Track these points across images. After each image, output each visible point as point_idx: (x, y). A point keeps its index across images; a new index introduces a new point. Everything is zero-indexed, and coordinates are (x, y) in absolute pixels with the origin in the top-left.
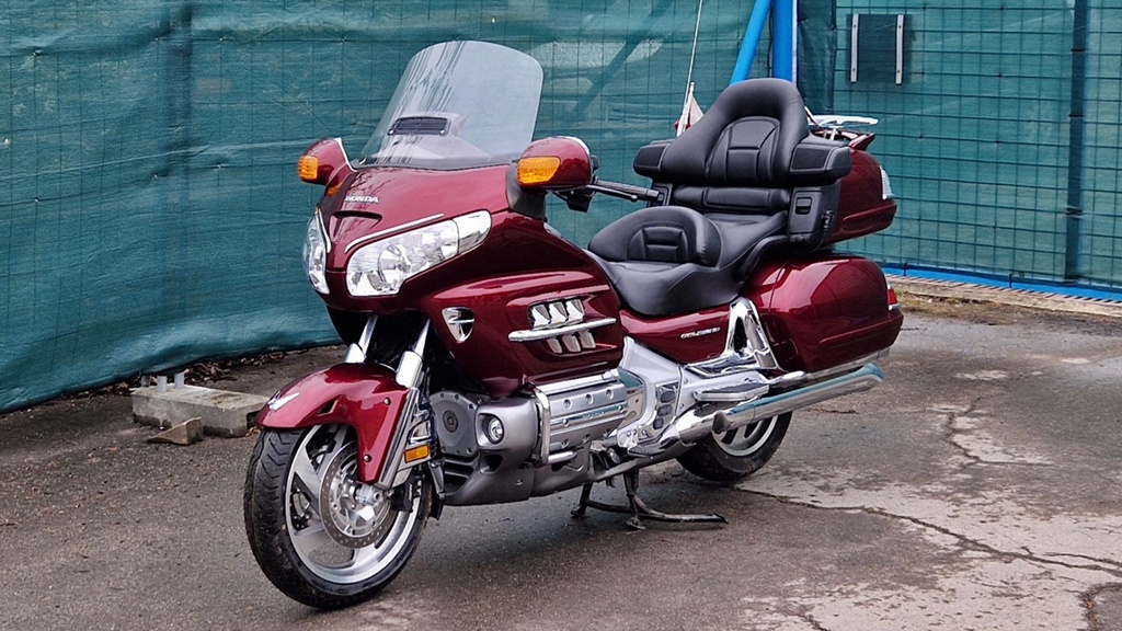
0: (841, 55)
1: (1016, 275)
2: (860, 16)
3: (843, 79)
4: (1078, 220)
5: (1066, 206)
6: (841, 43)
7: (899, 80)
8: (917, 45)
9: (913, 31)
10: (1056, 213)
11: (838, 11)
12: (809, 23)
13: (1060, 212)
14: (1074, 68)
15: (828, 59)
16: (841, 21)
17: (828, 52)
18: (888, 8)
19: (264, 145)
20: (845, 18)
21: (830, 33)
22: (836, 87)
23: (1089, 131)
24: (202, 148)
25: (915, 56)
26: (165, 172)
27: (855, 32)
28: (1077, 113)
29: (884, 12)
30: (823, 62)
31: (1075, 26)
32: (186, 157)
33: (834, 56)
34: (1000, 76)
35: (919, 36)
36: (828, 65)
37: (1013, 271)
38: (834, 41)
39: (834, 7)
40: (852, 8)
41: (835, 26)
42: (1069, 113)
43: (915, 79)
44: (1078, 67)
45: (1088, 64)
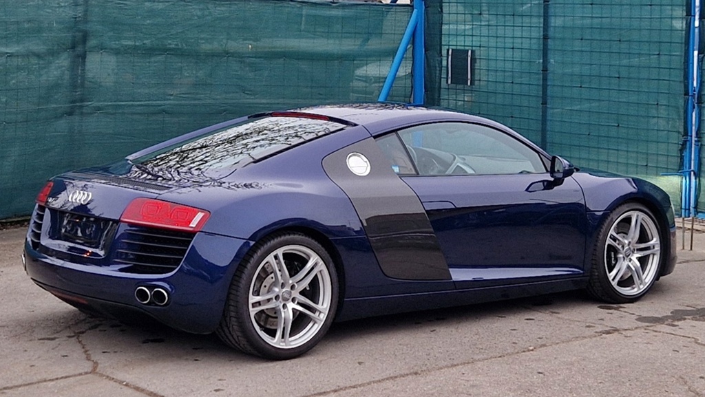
0: (444, 71)
2: (452, 50)
3: (445, 81)
6: (444, 63)
7: (469, 84)
8: (477, 65)
9: (475, 59)
11: (443, 48)
12: (430, 53)
14: (543, 79)
15: (438, 72)
16: (444, 52)
17: (438, 69)
18: (464, 46)
19: (123, 103)
20: (446, 51)
21: (439, 59)
22: (442, 86)
23: (550, 112)
24: (90, 103)
25: (477, 72)
26: (70, 114)
27: (450, 58)
28: (544, 103)
29: (462, 48)
30: (435, 73)
32: (81, 107)
33: (441, 71)
34: (512, 83)
35: (478, 61)
36: (438, 75)
38: (441, 62)
39: (441, 45)
40: (449, 45)
41: (441, 55)
42: (541, 103)
43: (476, 83)
44: (545, 79)
45: (549, 78)
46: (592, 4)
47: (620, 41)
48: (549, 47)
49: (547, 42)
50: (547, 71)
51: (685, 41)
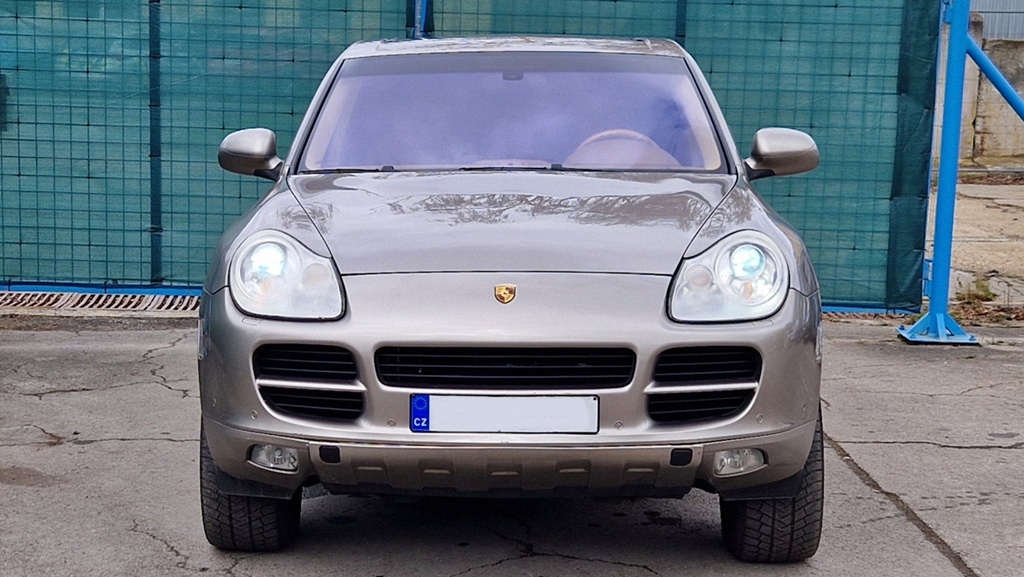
1: (110, 282)
4: (160, 236)
5: (149, 226)
10: (141, 231)
13: (145, 231)
14: (152, 119)
23: (165, 168)
28: (155, 153)
31: (151, 87)
37: (107, 279)
42: (149, 153)
44: (155, 118)
45: (163, 116)
46: (240, 8)
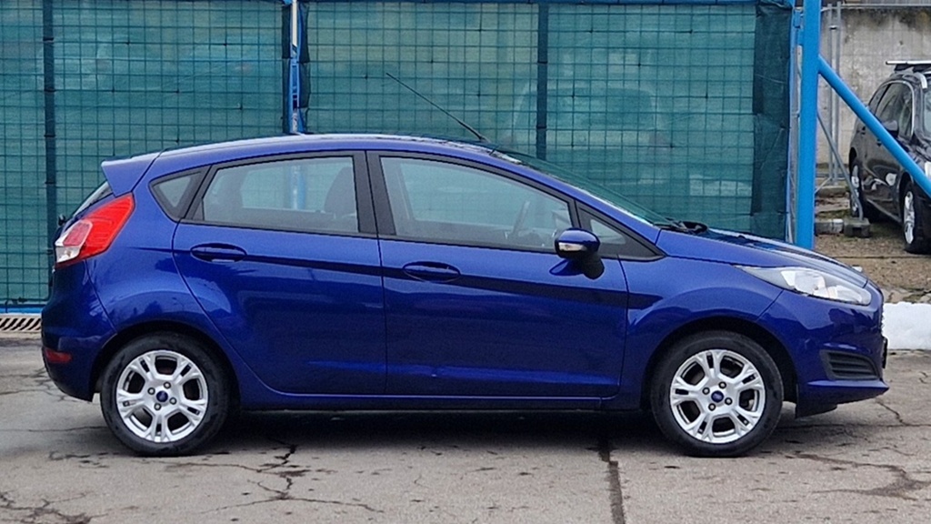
1: (10, 302)
5: (47, 248)
10: (39, 254)
13: (43, 254)
14: (48, 148)
23: (60, 194)
28: (51, 181)
31: (46, 119)
37: (8, 299)
42: (45, 180)
44: (51, 148)
45: (57, 146)
46: (128, 43)
47: (178, 92)
48: (56, 103)
49: (53, 96)
50: (54, 136)
51: (284, 91)
